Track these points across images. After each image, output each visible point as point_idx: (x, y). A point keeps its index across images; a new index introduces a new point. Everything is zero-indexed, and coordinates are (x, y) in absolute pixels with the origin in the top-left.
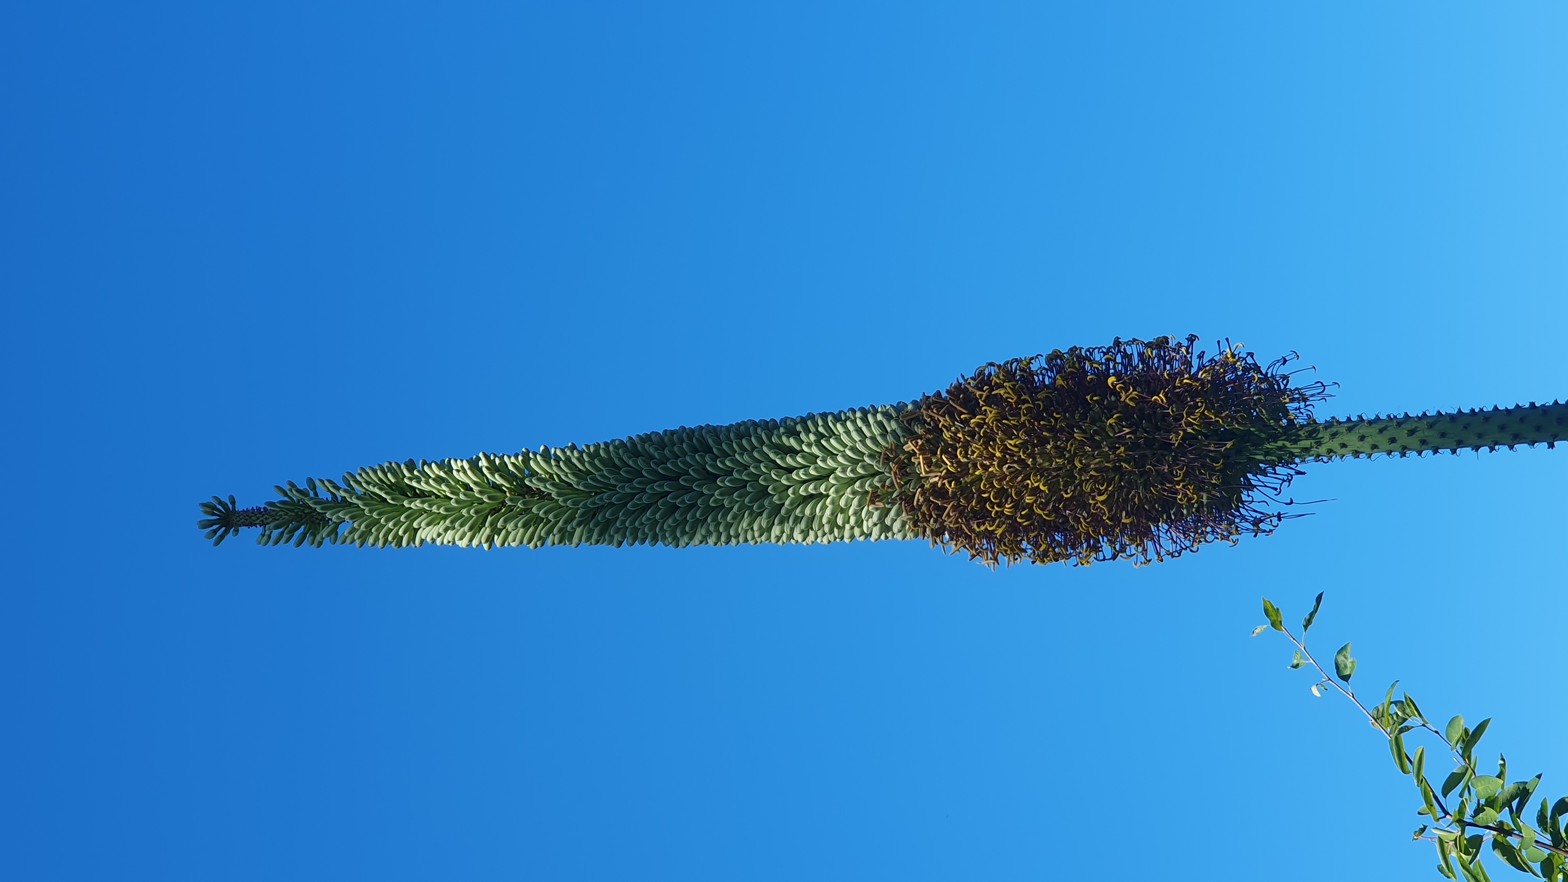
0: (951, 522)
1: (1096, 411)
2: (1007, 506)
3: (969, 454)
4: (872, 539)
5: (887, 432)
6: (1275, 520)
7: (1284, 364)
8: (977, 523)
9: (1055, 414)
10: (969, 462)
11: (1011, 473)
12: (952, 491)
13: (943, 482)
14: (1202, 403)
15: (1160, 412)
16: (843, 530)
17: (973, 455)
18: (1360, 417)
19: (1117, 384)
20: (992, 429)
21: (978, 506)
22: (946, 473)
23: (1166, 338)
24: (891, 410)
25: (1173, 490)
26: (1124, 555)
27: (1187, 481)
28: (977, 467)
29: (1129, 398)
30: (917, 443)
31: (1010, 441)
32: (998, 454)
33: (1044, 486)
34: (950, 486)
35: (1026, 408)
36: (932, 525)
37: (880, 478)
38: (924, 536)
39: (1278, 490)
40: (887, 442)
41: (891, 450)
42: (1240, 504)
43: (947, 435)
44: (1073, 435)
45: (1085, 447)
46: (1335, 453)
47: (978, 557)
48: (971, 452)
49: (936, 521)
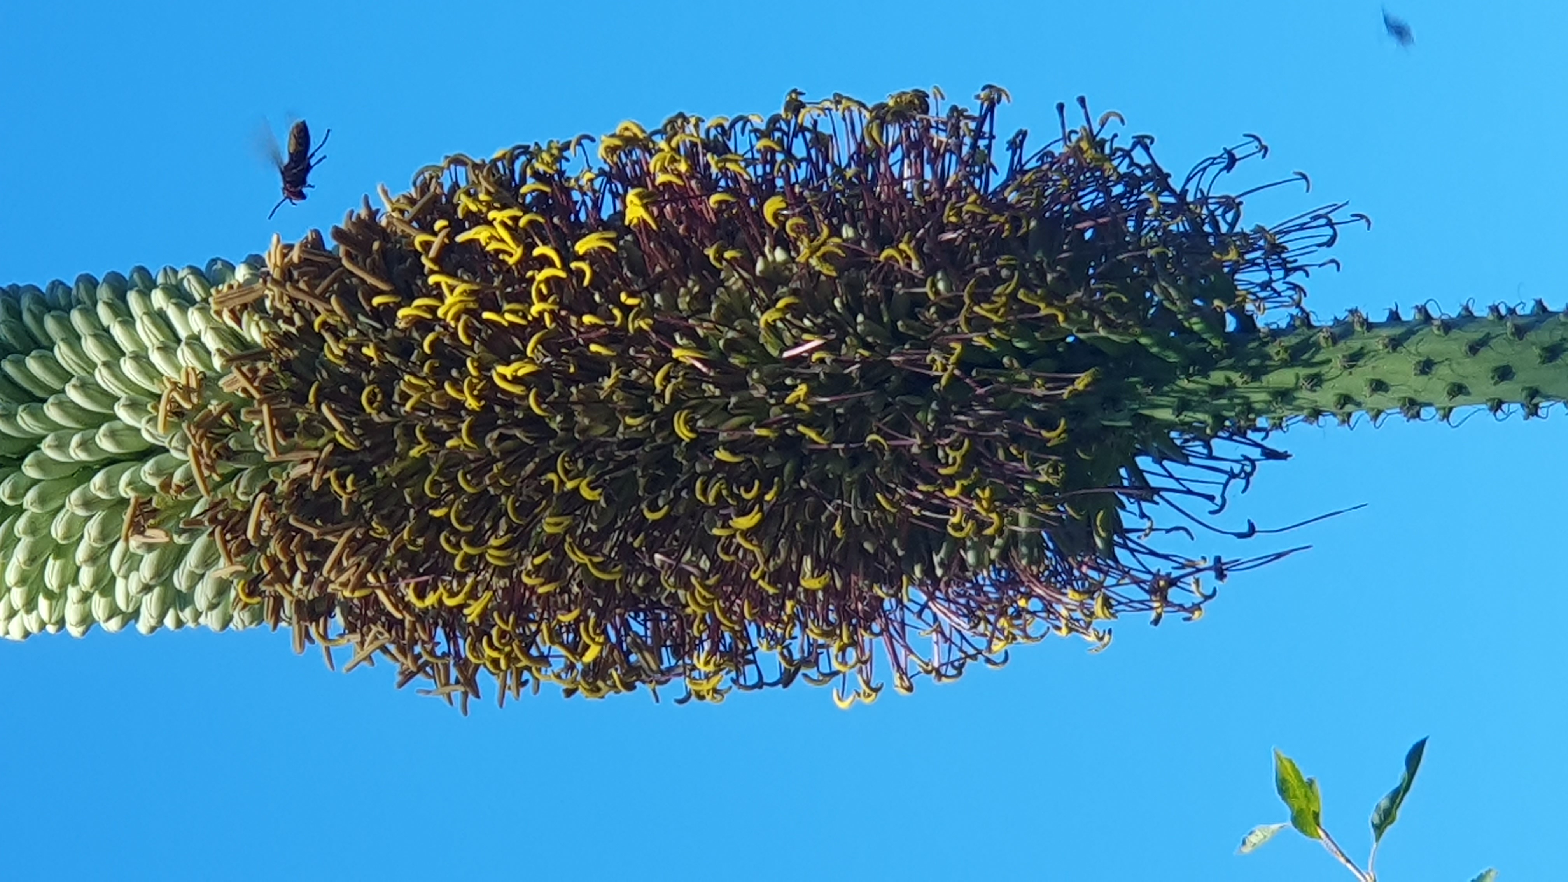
0: (345, 585)
1: (734, 288)
2: (493, 542)
3: (394, 403)
4: (143, 626)
5: (179, 341)
6: (1209, 579)
7: (1229, 167)
8: (417, 584)
9: (623, 297)
10: (394, 424)
11: (505, 454)
12: (350, 501)
13: (325, 476)
14: (1012, 268)
15: (901, 292)
16: (62, 601)
17: (404, 405)
18: (1422, 310)
19: (787, 217)
20: (454, 335)
21: (420, 541)
22: (331, 453)
23: (922, 97)
24: (189, 280)
25: (936, 501)
26: (813, 673)
27: (973, 477)
28: (416, 437)
29: (819, 254)
30: (255, 371)
31: (501, 369)
32: (472, 403)
33: (593, 489)
34: (344, 487)
35: (547, 281)
36: (300, 590)
37: (157, 463)
38: (277, 620)
39: (1218, 500)
40: (178, 368)
41: (186, 391)
42: (1115, 538)
43: (334, 349)
44: (670, 352)
45: (704, 386)
46: (1359, 405)
47: (420, 676)
48: (401, 398)
49: (307, 581)
